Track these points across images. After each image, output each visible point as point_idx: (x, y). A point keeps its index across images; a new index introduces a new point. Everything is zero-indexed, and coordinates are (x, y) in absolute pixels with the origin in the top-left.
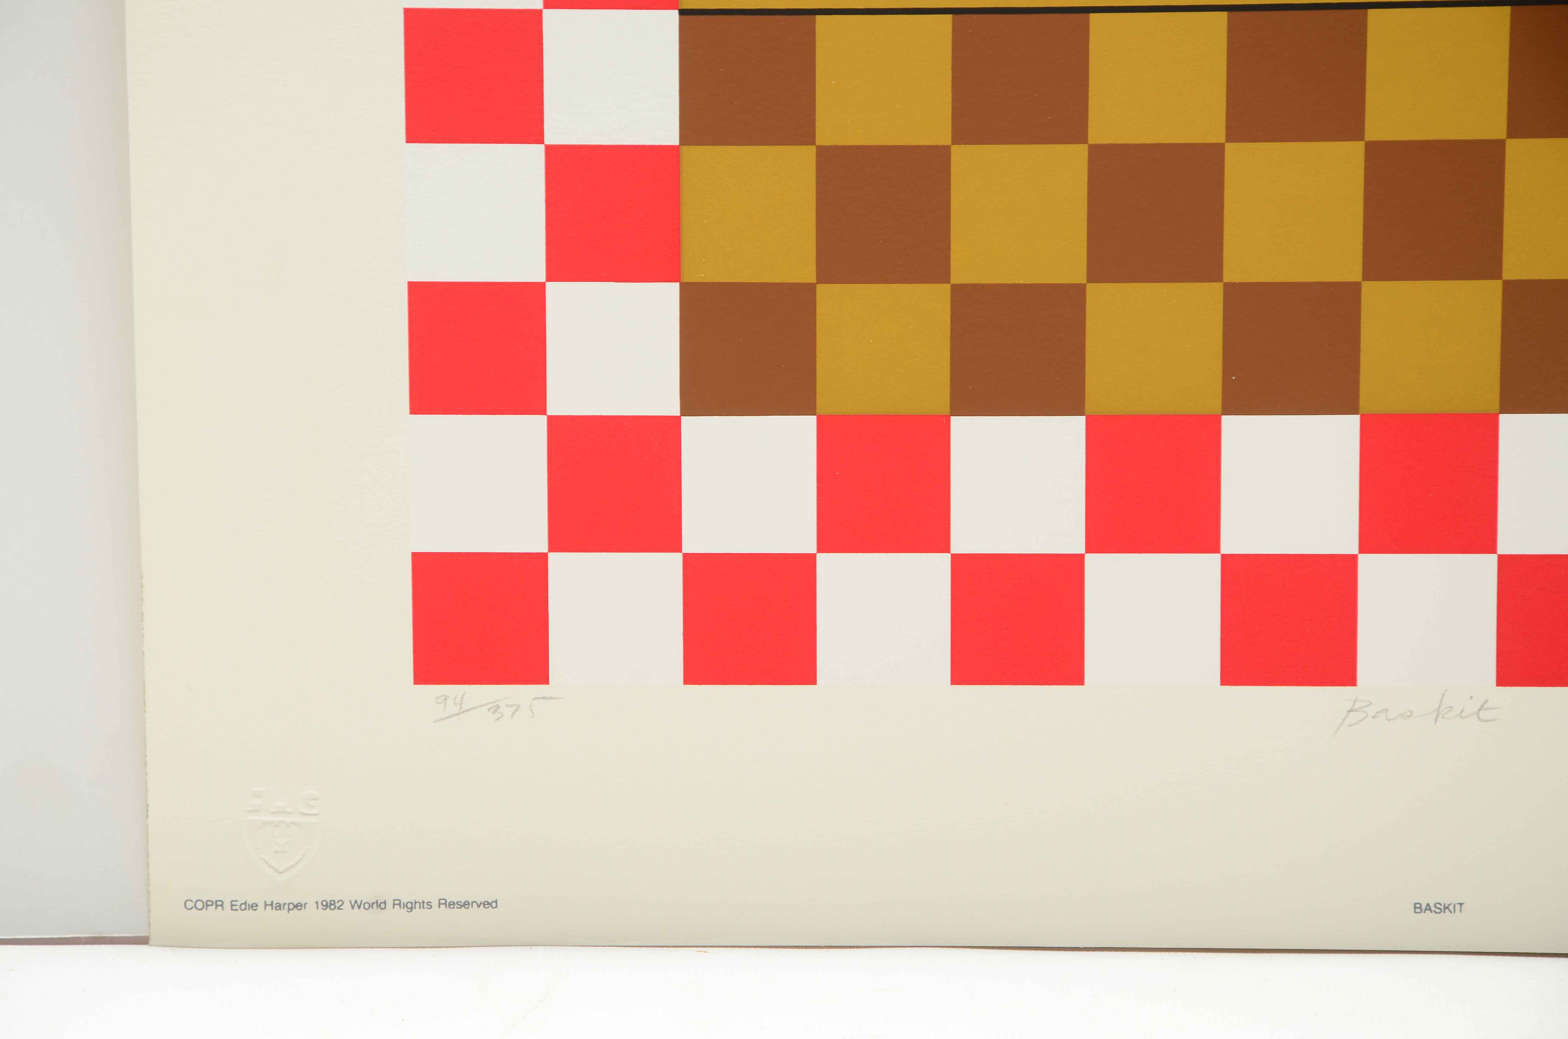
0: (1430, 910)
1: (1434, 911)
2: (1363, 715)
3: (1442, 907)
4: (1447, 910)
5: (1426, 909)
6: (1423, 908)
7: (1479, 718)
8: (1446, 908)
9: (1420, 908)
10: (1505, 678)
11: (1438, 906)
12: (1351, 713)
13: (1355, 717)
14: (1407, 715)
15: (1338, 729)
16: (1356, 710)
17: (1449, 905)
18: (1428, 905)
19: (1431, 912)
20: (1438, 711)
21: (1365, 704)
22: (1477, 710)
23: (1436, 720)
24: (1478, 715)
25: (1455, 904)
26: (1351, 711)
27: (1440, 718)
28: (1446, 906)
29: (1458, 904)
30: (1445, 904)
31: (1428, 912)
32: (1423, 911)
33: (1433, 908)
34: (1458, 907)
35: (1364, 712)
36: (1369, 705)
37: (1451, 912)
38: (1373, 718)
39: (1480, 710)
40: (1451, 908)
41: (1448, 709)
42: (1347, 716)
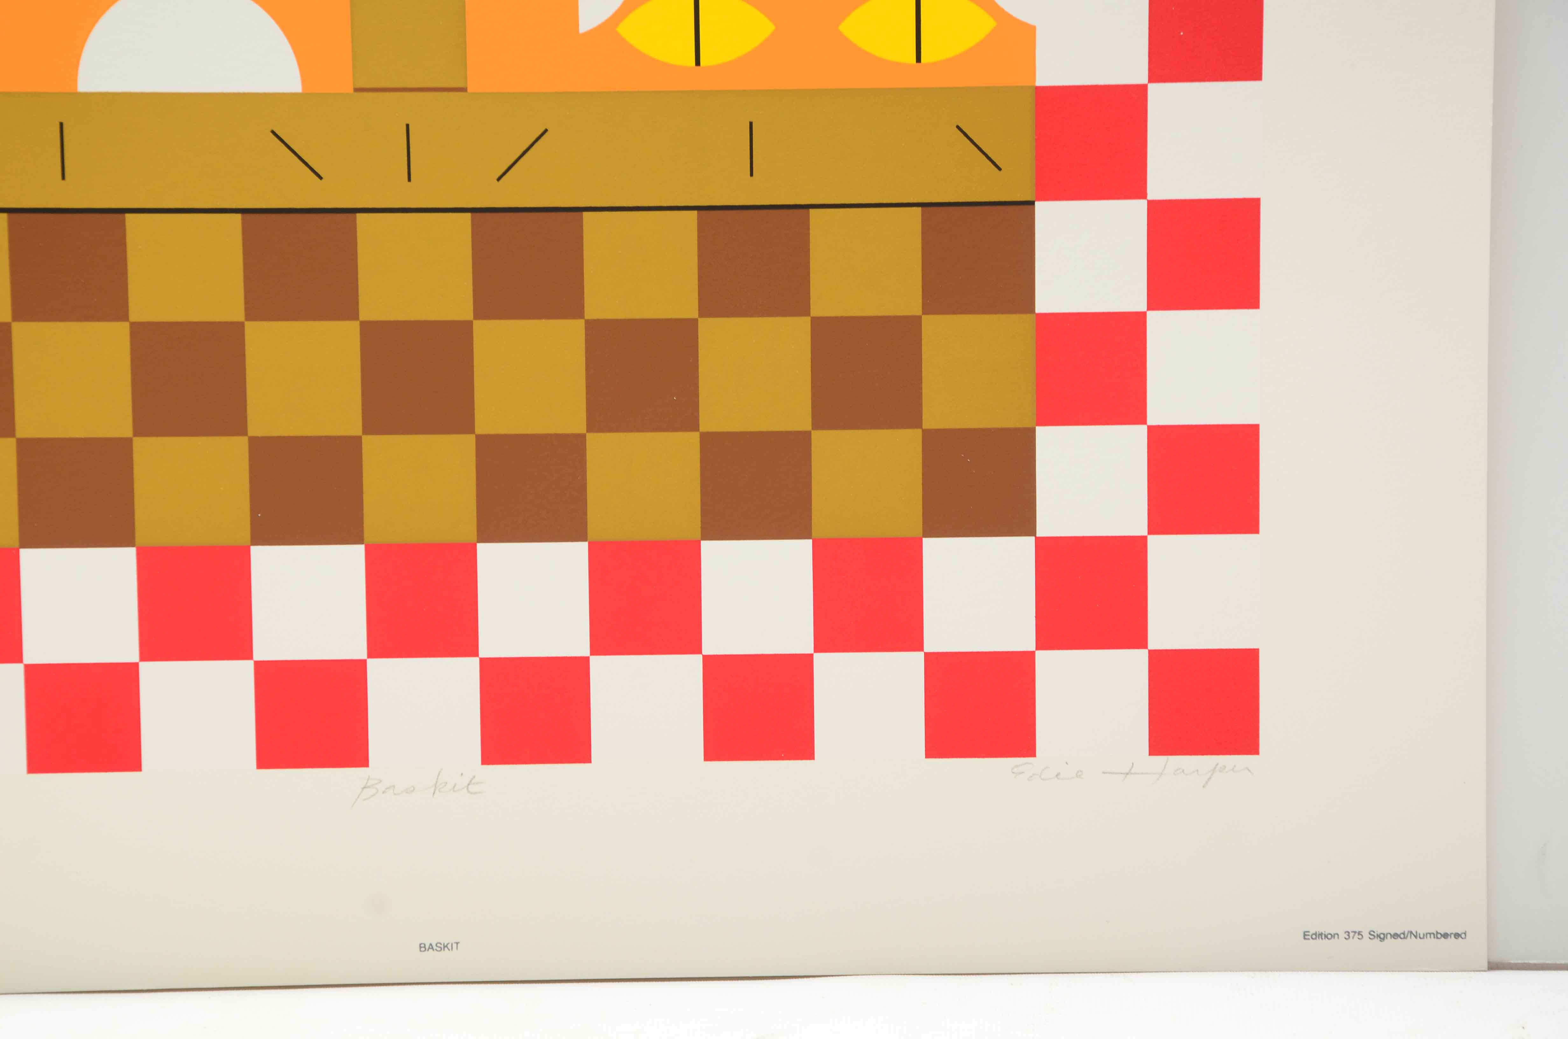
0: (432, 948)
1: (436, 950)
2: (374, 791)
3: (442, 946)
4: (446, 949)
5: (429, 948)
6: (427, 947)
7: (469, 791)
8: (445, 946)
9: (425, 947)
10: (487, 759)
11: (439, 945)
12: (365, 790)
13: (369, 792)
14: (411, 790)
15: (354, 803)
16: (369, 787)
17: (448, 944)
18: (431, 944)
19: (433, 950)
20: (435, 786)
21: (376, 782)
22: (466, 785)
23: (434, 793)
24: (467, 789)
25: (452, 944)
26: (364, 788)
27: (437, 791)
28: (445, 945)
29: (455, 943)
30: (444, 944)
31: (431, 950)
32: (427, 949)
33: (435, 947)
34: (455, 946)
35: (376, 788)
36: (380, 783)
37: (449, 950)
38: (383, 793)
39: (469, 785)
40: (450, 946)
41: (443, 785)
42: (361, 792)
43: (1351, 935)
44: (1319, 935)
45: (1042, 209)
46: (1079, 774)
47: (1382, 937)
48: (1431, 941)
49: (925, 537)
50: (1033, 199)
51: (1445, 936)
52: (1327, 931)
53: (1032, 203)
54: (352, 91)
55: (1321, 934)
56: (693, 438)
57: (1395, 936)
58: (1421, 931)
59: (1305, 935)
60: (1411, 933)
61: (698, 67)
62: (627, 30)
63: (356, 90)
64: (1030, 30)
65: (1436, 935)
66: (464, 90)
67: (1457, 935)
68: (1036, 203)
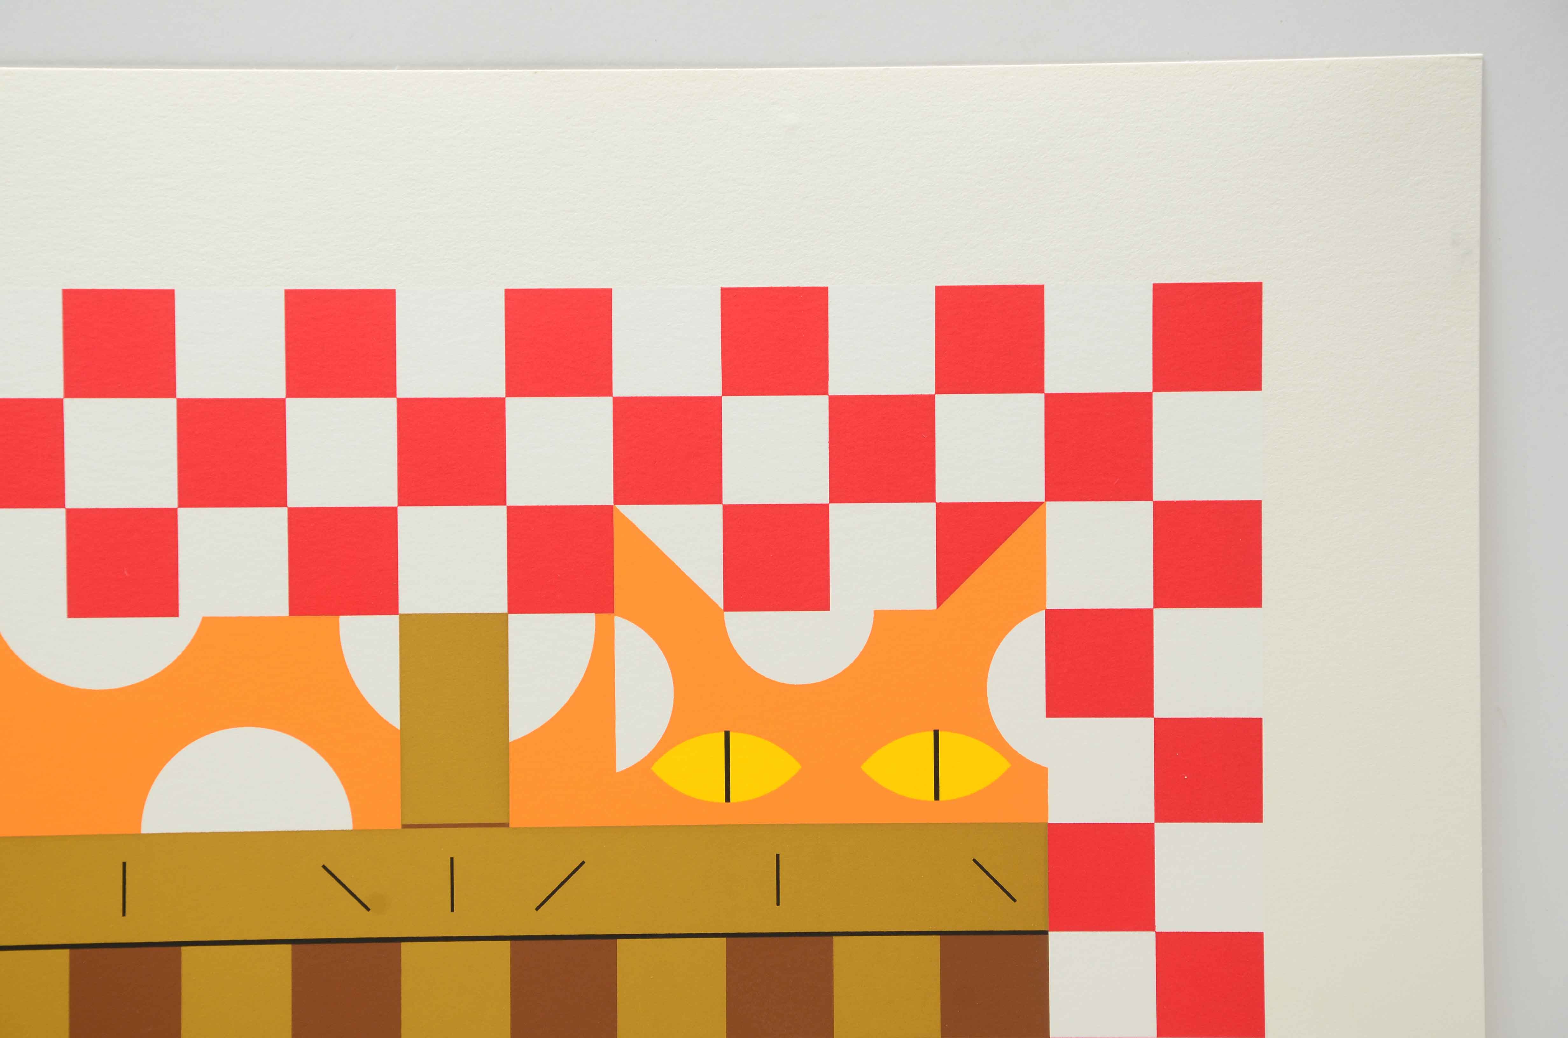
45: (1051, 934)
50: (1046, 929)
53: (1046, 933)
54: (400, 827)
61: (728, 804)
62: (659, 768)
63: (405, 826)
64: (1043, 771)
66: (506, 825)
68: (1049, 933)
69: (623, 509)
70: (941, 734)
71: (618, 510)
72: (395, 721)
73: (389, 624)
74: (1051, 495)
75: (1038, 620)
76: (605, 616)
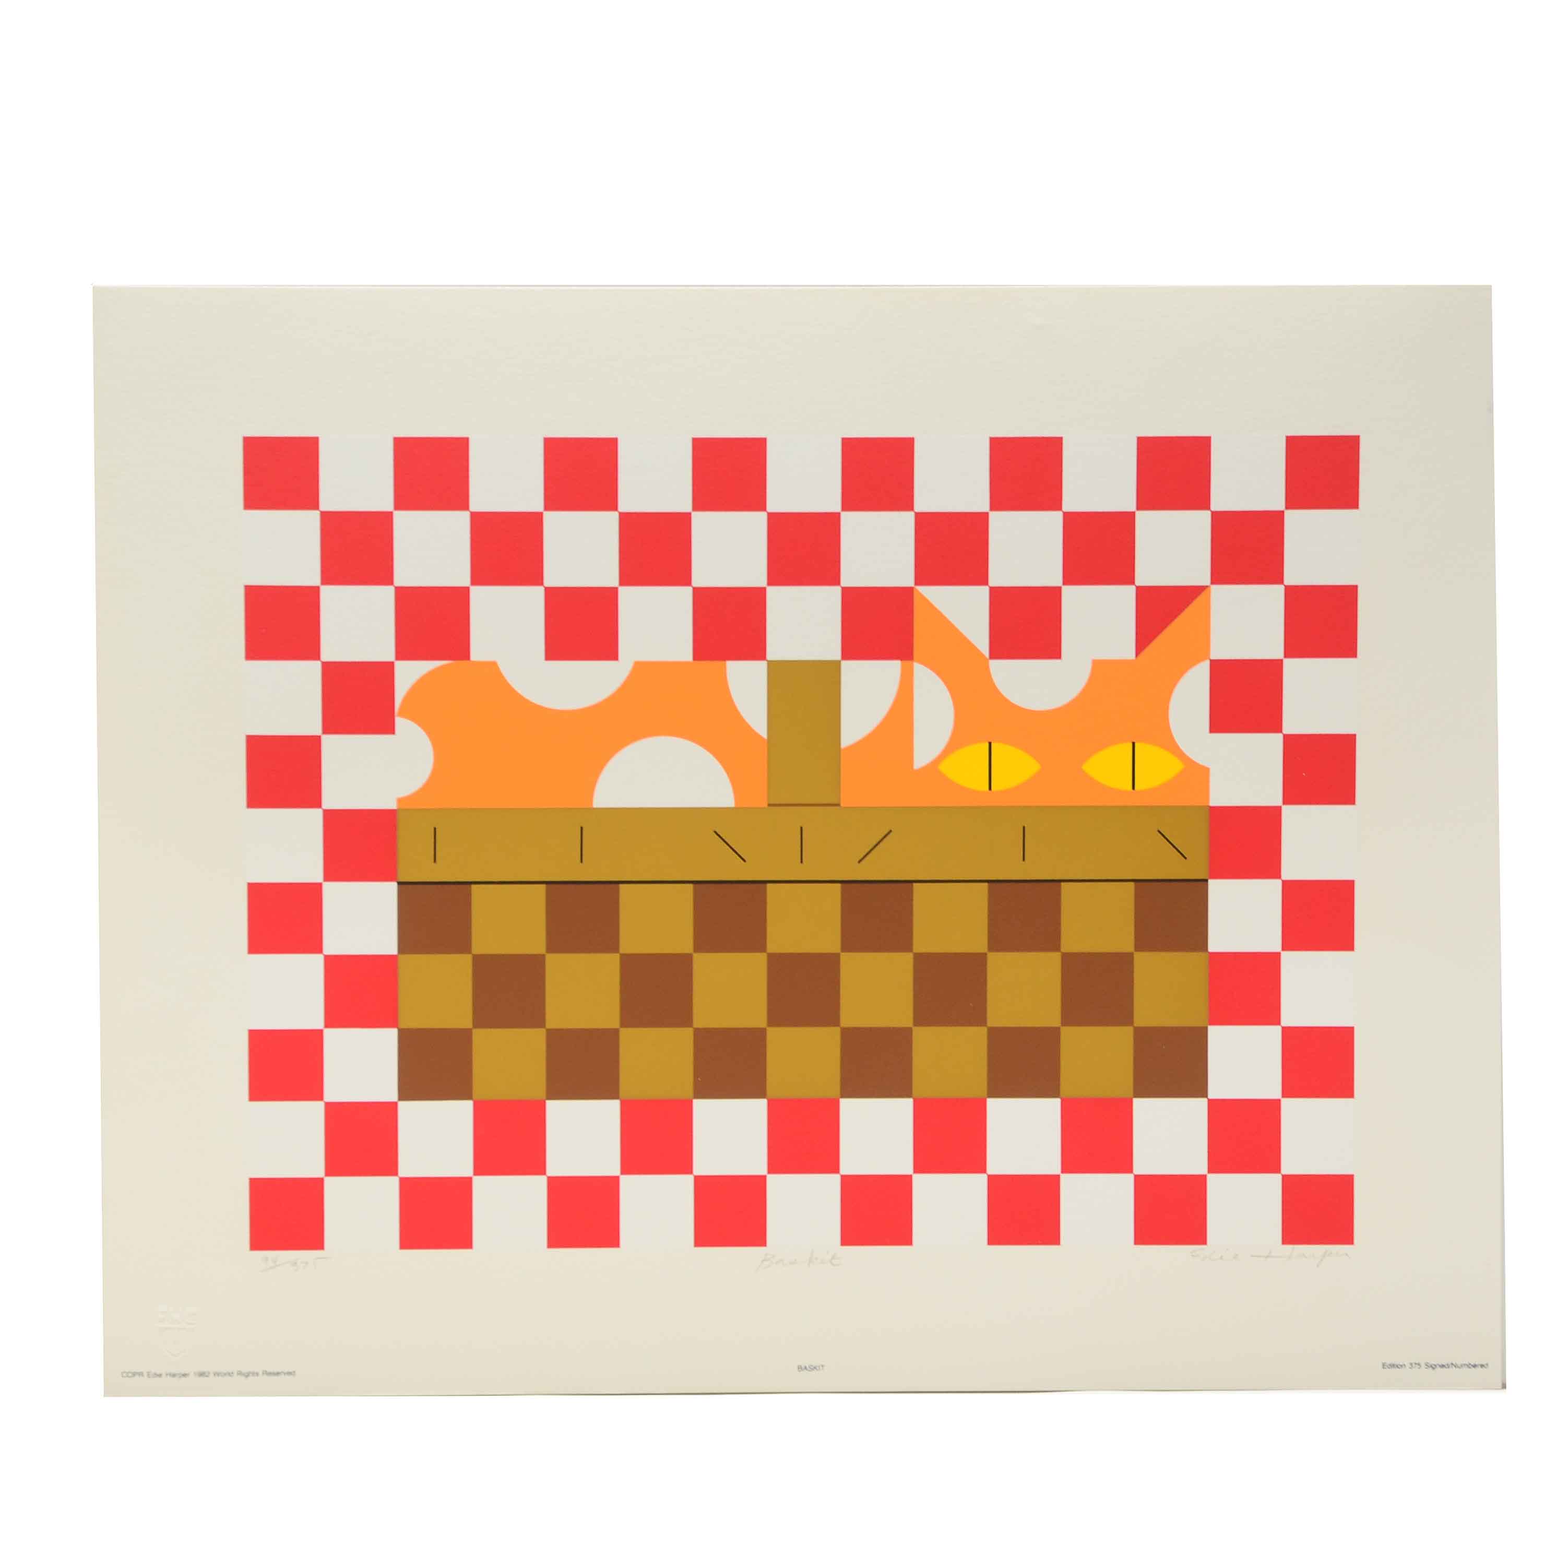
0: (806, 1369)
1: (809, 1370)
2: (770, 1263)
3: (813, 1368)
5: (804, 1369)
7: (832, 1264)
8: (815, 1368)
9: (801, 1368)
10: (847, 1240)
11: (810, 1367)
12: (763, 1262)
13: (766, 1263)
14: (793, 1263)
15: (757, 1271)
16: (766, 1260)
18: (806, 1367)
19: (807, 1371)
20: (810, 1260)
21: (771, 1256)
23: (809, 1265)
24: (831, 1262)
25: (819, 1367)
26: (763, 1260)
27: (811, 1264)
29: (821, 1366)
30: (815, 1366)
34: (821, 1368)
35: (771, 1261)
36: (773, 1257)
37: (817, 1370)
38: (776, 1264)
39: (831, 1259)
41: (815, 1259)
42: (761, 1264)
43: (1414, 1365)
44: (1393, 1366)
45: (1210, 882)
46: (1236, 1257)
47: (1433, 1367)
48: (1465, 1369)
49: (1135, 1097)
50: (1207, 878)
51: (1475, 1366)
52: (1397, 1363)
53: (1206, 881)
54: (766, 806)
55: (1394, 1365)
56: (983, 1031)
57: (1443, 1366)
58: (1459, 1363)
59: (1384, 1365)
60: (1452, 1364)
61: (990, 792)
62: (944, 767)
63: (769, 805)
64: (1207, 770)
65: (1470, 1366)
66: (838, 805)
67: (1482, 1366)
68: (1209, 881)
69: (922, 590)
70: (1136, 744)
71: (918, 591)
72: (764, 734)
73: (759, 667)
74: (1214, 581)
75: (1206, 666)
76: (907, 663)
